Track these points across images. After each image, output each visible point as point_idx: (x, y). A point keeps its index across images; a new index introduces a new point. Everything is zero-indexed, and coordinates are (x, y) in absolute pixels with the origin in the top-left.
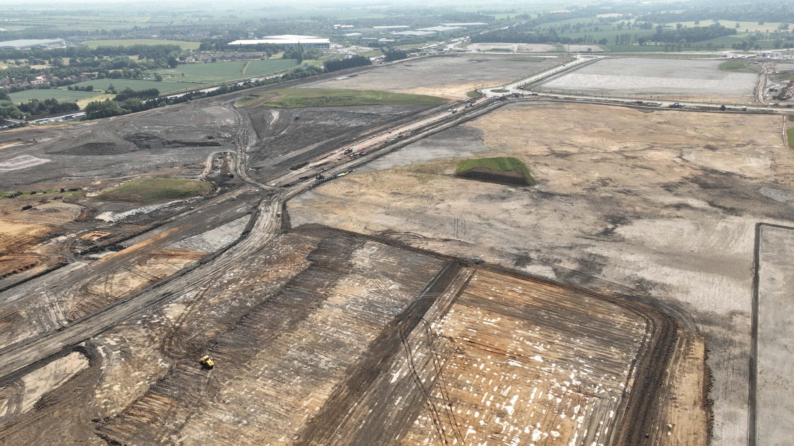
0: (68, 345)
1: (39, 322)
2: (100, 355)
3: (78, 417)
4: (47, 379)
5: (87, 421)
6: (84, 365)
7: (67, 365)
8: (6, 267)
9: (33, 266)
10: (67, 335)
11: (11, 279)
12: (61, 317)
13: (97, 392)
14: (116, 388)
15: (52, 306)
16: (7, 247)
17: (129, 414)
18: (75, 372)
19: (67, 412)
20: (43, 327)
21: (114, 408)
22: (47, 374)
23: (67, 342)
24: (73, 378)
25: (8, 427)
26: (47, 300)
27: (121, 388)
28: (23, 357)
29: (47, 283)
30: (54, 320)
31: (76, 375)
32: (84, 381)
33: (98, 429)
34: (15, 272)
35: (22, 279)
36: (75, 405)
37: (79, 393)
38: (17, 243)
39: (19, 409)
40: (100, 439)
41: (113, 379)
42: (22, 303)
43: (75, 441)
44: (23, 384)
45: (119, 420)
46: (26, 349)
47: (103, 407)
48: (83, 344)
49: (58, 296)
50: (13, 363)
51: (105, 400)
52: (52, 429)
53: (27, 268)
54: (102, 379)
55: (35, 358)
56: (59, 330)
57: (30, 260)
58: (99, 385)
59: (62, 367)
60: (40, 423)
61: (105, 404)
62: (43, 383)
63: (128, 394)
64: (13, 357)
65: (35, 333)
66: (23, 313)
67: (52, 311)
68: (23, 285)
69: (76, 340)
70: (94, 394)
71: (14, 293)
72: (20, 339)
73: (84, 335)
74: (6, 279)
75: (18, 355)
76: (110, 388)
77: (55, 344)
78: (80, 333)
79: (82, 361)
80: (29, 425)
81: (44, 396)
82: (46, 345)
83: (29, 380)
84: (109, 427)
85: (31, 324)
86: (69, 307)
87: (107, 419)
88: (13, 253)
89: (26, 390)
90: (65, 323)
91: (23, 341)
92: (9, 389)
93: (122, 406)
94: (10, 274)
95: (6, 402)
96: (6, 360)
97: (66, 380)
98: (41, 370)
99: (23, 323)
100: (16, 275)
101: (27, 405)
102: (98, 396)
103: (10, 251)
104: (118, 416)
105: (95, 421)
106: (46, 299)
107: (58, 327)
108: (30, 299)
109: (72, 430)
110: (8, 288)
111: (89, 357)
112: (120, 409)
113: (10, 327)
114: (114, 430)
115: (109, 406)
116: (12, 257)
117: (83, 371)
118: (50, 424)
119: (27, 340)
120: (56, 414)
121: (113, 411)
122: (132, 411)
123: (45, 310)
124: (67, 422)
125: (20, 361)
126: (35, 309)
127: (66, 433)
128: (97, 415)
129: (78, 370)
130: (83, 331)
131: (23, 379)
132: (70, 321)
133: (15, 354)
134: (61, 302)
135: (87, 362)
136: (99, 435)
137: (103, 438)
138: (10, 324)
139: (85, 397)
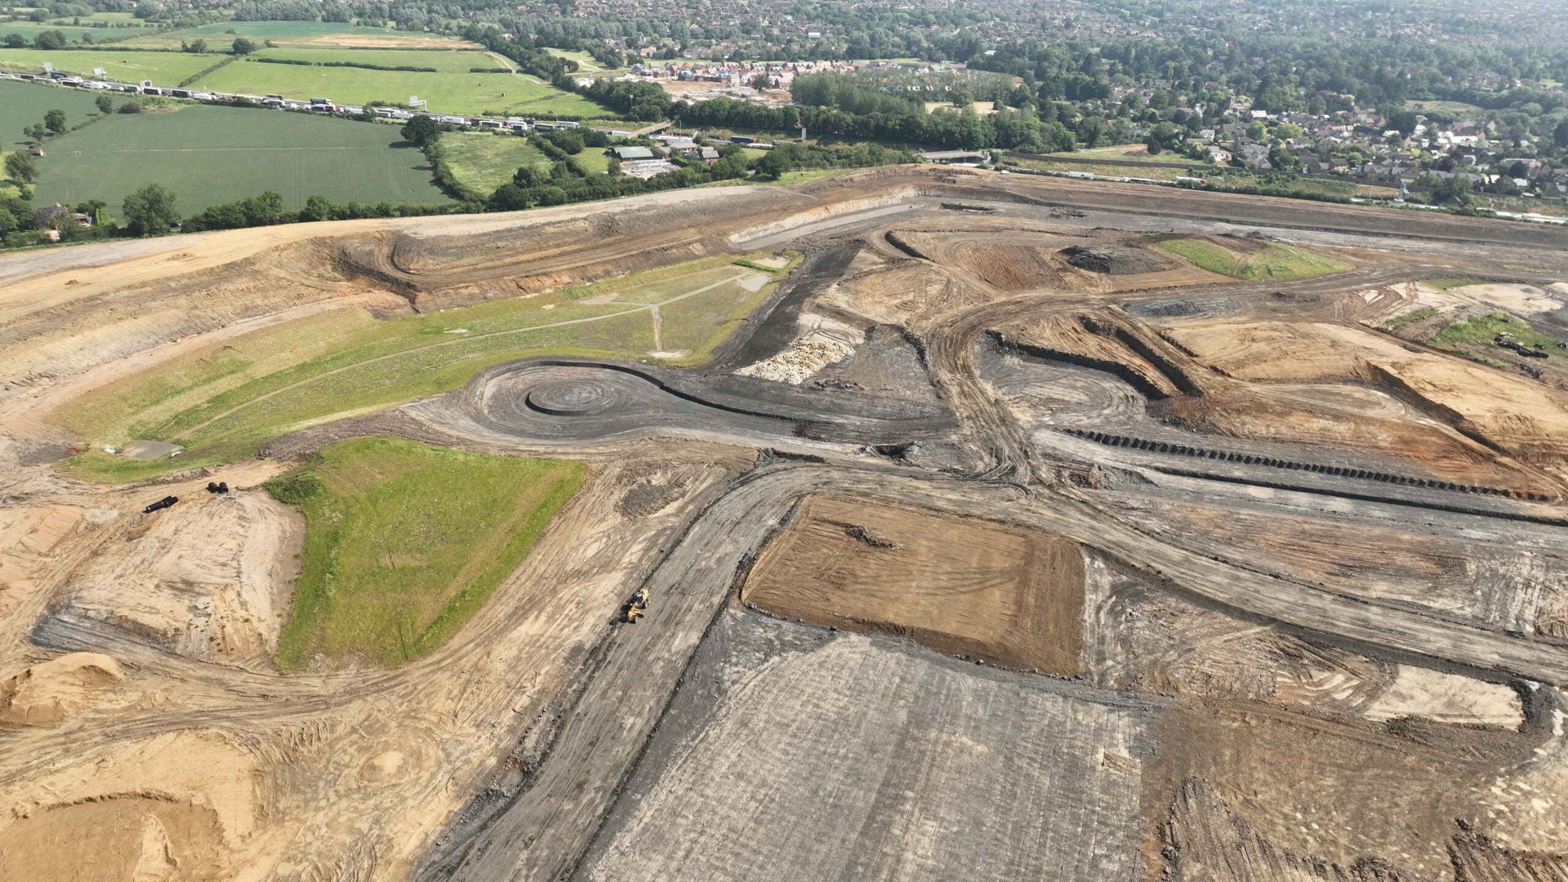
0: (1506, 669)
1: (1487, 598)
2: (1551, 727)
3: (1440, 795)
4: (1435, 696)
5: (1449, 812)
6: (1509, 721)
7: (1482, 700)
8: (1498, 477)
9: (1543, 499)
10: (1518, 650)
11: (1493, 502)
12: (1530, 614)
13: (1499, 781)
14: (1539, 805)
15: (1527, 585)
16: (1523, 446)
17: (1528, 867)
18: (1486, 721)
19: (1428, 772)
20: (1487, 610)
21: (1510, 833)
22: (1439, 689)
23: (1509, 663)
24: (1476, 727)
25: (1334, 720)
26: (1525, 571)
27: (1549, 812)
28: (1423, 636)
29: (1547, 542)
30: (1513, 611)
31: (1484, 727)
32: (1492, 747)
33: (1457, 841)
34: (1506, 494)
35: (1508, 512)
36: (1449, 772)
37: (1469, 758)
38: (1545, 446)
39: (1364, 707)
40: (1447, 860)
41: (1543, 785)
42: (1483, 550)
43: (1409, 826)
44: (1394, 675)
45: (1503, 861)
46: (1436, 626)
47: (1492, 815)
48: (1534, 686)
49: (1551, 575)
50: (1404, 634)
51: (1503, 807)
52: (1388, 777)
53: (1531, 497)
54: (1523, 769)
55: (1440, 650)
56: (1510, 634)
57: (1546, 485)
58: (1510, 773)
59: (1471, 697)
60: (1378, 753)
61: (1499, 813)
62: (1423, 697)
63: (1553, 832)
64: (1409, 624)
65: (1468, 611)
66: (1472, 567)
67: (1521, 595)
68: (1503, 522)
69: (1526, 670)
70: (1490, 781)
71: (1481, 527)
72: (1438, 604)
73: (1548, 672)
74: (1483, 497)
75: (1418, 626)
76: (1527, 795)
77: (1486, 651)
78: (1542, 663)
79: (1511, 711)
80: (1361, 742)
81: (1411, 718)
82: (1470, 642)
83: (1409, 677)
84: (1477, 855)
85: (1472, 592)
86: (1557, 607)
87: (1484, 840)
88: (1526, 459)
89: (1394, 688)
90: (1529, 629)
91: (1441, 612)
92: (1373, 667)
93: (1526, 842)
94: (1495, 492)
95: (1355, 682)
96: (1397, 621)
97: (1462, 721)
98: (1435, 675)
99: (1461, 583)
100: (1504, 499)
101: (1381, 711)
102: (1495, 790)
103: (1522, 454)
104: (1506, 853)
105: (1462, 825)
106: (1525, 568)
107: (1511, 627)
108: (1502, 555)
109: (1415, 804)
110: (1478, 513)
111: (1528, 714)
112: (1517, 845)
113: (1437, 576)
114: (1483, 868)
115: (1501, 822)
116: (1518, 466)
117: (1500, 729)
118: (1392, 767)
119: (1448, 613)
120: (1410, 760)
121: (1505, 837)
122: (1538, 869)
123: (1509, 585)
124: (1417, 787)
125: (1415, 638)
126: (1494, 573)
127: (1404, 801)
128: (1471, 820)
129: (1495, 721)
130: (1550, 665)
131: (1401, 667)
132: (1538, 631)
133: (1415, 621)
134: (1547, 589)
135: (1520, 720)
136: (1451, 851)
137: (1454, 863)
138: (1440, 571)
139: (1474, 773)
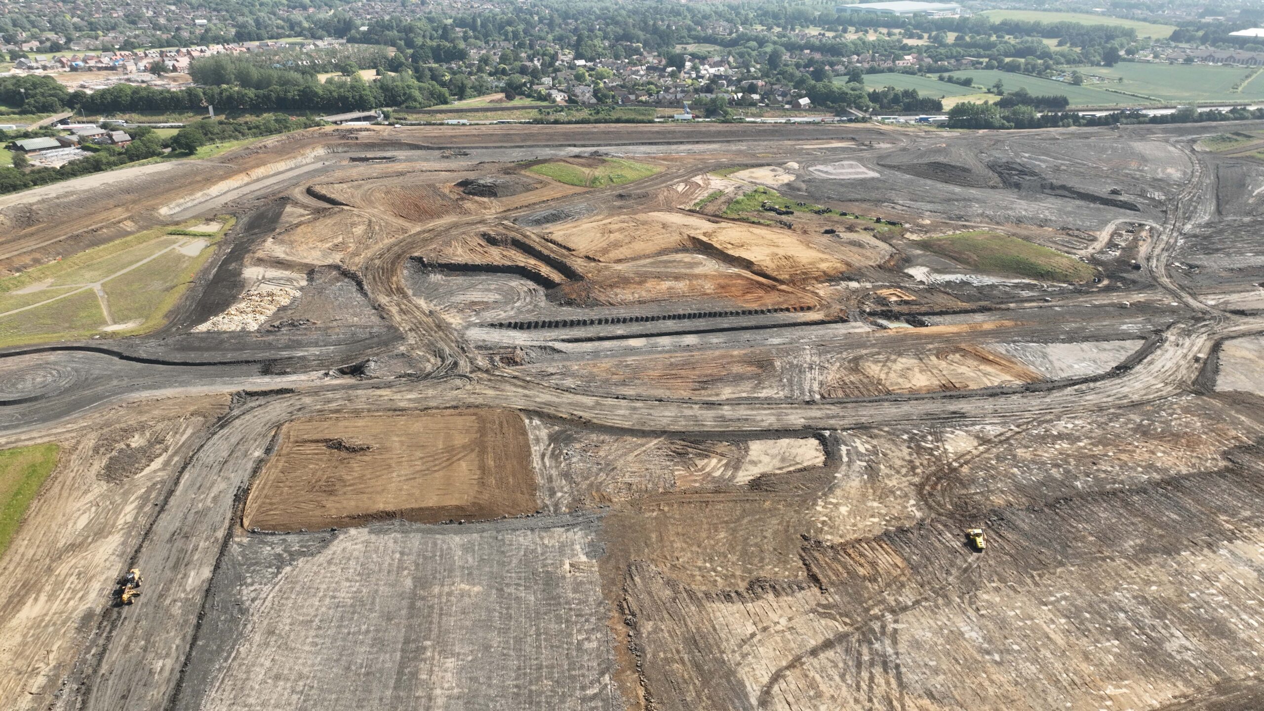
0: (809, 427)
1: (790, 382)
2: (841, 457)
3: (788, 522)
4: (773, 457)
5: (796, 531)
6: (818, 460)
7: (800, 451)
8: (781, 300)
9: (809, 309)
10: (814, 412)
11: (782, 317)
12: (816, 387)
13: (820, 502)
14: (844, 510)
15: (811, 368)
16: (791, 276)
17: (845, 552)
18: (805, 464)
19: (779, 509)
20: (792, 390)
21: (831, 534)
22: (774, 451)
23: (811, 423)
24: (800, 470)
25: (717, 491)
26: (808, 359)
27: (849, 513)
28: (759, 418)
29: (816, 337)
30: (807, 388)
31: (805, 469)
32: (811, 480)
33: (804, 549)
34: (788, 310)
35: (791, 321)
36: (791, 505)
37: (800, 492)
38: (804, 273)
39: (733, 477)
40: (801, 563)
41: (843, 496)
42: (784, 351)
43: (775, 549)
44: (747, 450)
45: (831, 553)
46: (765, 409)
47: (820, 525)
48: (827, 433)
49: (823, 358)
50: (747, 420)
51: (825, 518)
52: (756, 520)
53: (802, 309)
54: (831, 490)
55: (771, 425)
56: (808, 403)
57: (809, 300)
58: (825, 494)
59: (794, 451)
60: (748, 505)
61: (824, 523)
62: (766, 459)
63: (854, 525)
64: (749, 412)
65: (781, 394)
66: (778, 364)
67: (808, 375)
68: (789, 329)
69: (821, 424)
70: (815, 504)
71: (779, 336)
72: (764, 394)
73: (832, 422)
74: (775, 315)
75: (754, 412)
76: (836, 505)
77: (797, 418)
78: (829, 417)
79: (818, 454)
80: (736, 501)
81: (763, 475)
82: (787, 415)
83: (756, 447)
84: (816, 554)
85: (781, 380)
86: (829, 378)
87: (818, 543)
88: (794, 284)
89: (748, 458)
90: (818, 397)
91: (766, 398)
92: (733, 448)
93: (841, 537)
94: (782, 310)
95: (724, 462)
96: (741, 412)
97: (792, 469)
98: (770, 442)
99: (774, 376)
100: (787, 314)
101: (744, 477)
102: (819, 508)
103: (792, 282)
104: (832, 547)
105: (804, 538)
106: (808, 357)
107: (807, 398)
108: (792, 350)
109: (775, 533)
110: (774, 326)
111: (827, 453)
112: (838, 540)
113: (759, 375)
114: (822, 562)
115: (826, 528)
116: (790, 289)
117: (814, 467)
118: (757, 512)
119: (770, 398)
120: (767, 504)
121: (829, 537)
122: (851, 551)
123: (801, 371)
124: (775, 521)
125: (754, 421)
126: (791, 364)
127: (768, 534)
128: (809, 532)
129: (810, 463)
130: (833, 417)
131: (750, 443)
132: (823, 397)
133: (752, 409)
134: (822, 368)
135: (823, 458)
136: (803, 560)
137: (805, 564)
138: (760, 371)
139: (805, 501)
